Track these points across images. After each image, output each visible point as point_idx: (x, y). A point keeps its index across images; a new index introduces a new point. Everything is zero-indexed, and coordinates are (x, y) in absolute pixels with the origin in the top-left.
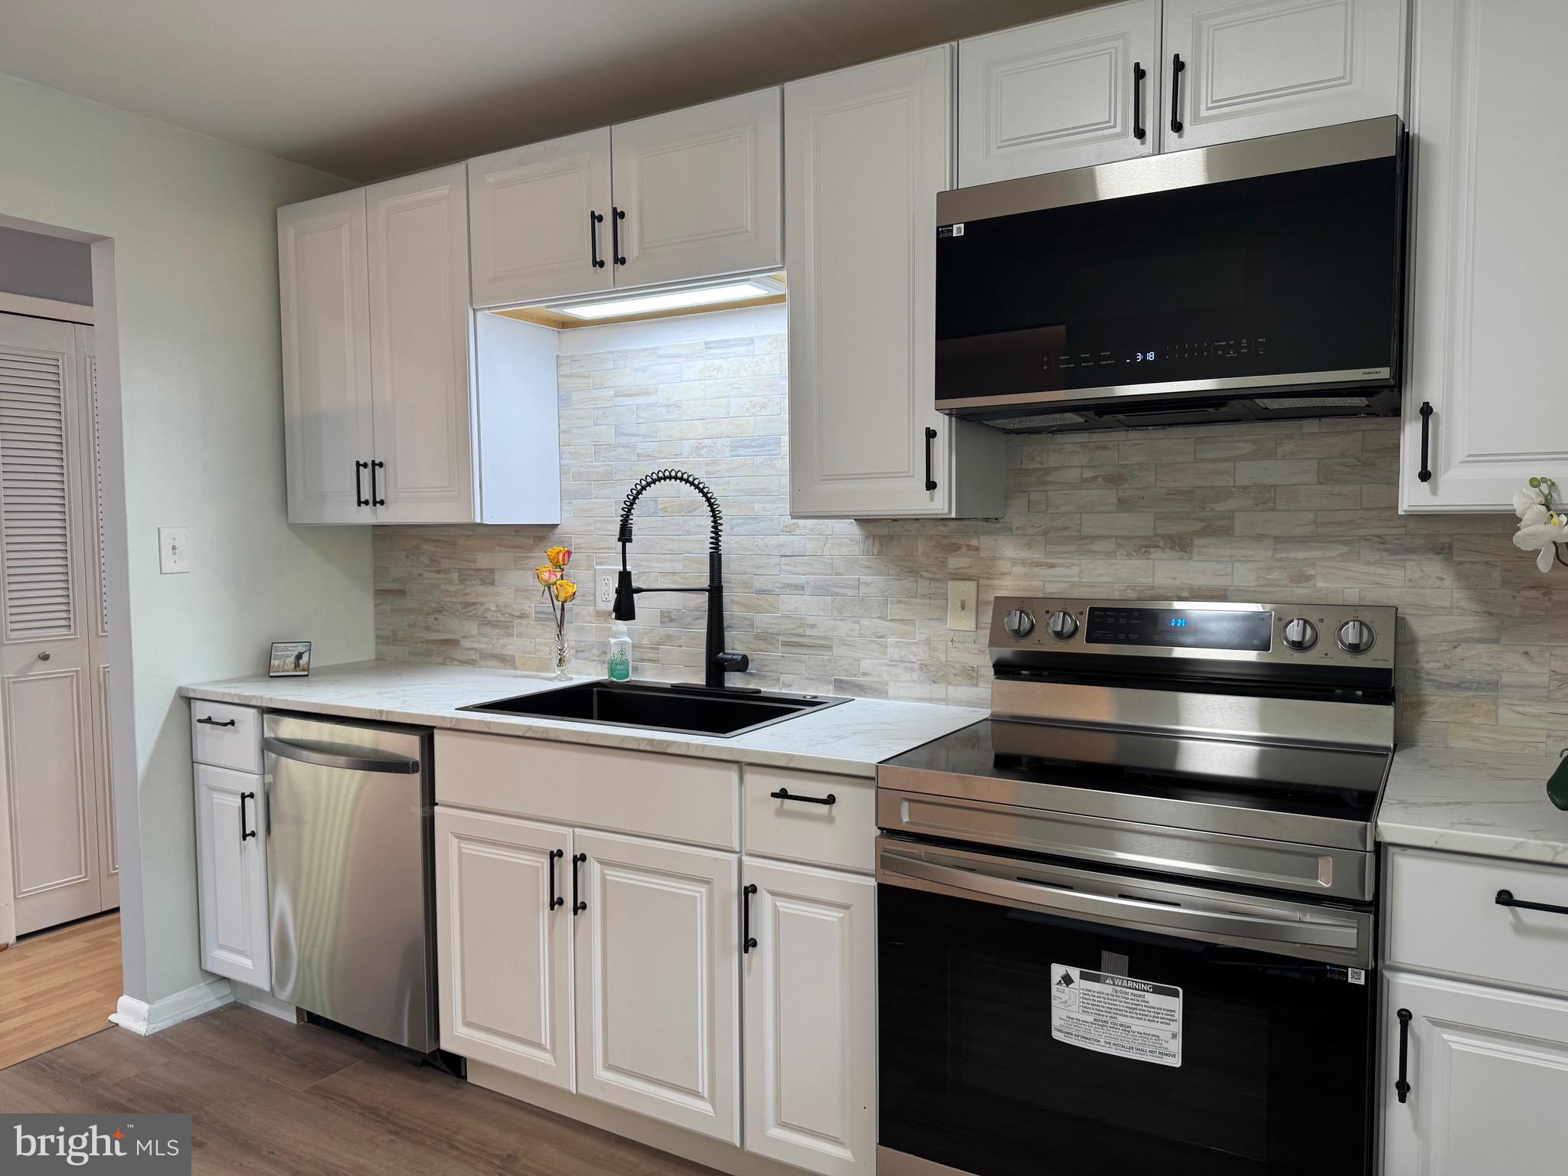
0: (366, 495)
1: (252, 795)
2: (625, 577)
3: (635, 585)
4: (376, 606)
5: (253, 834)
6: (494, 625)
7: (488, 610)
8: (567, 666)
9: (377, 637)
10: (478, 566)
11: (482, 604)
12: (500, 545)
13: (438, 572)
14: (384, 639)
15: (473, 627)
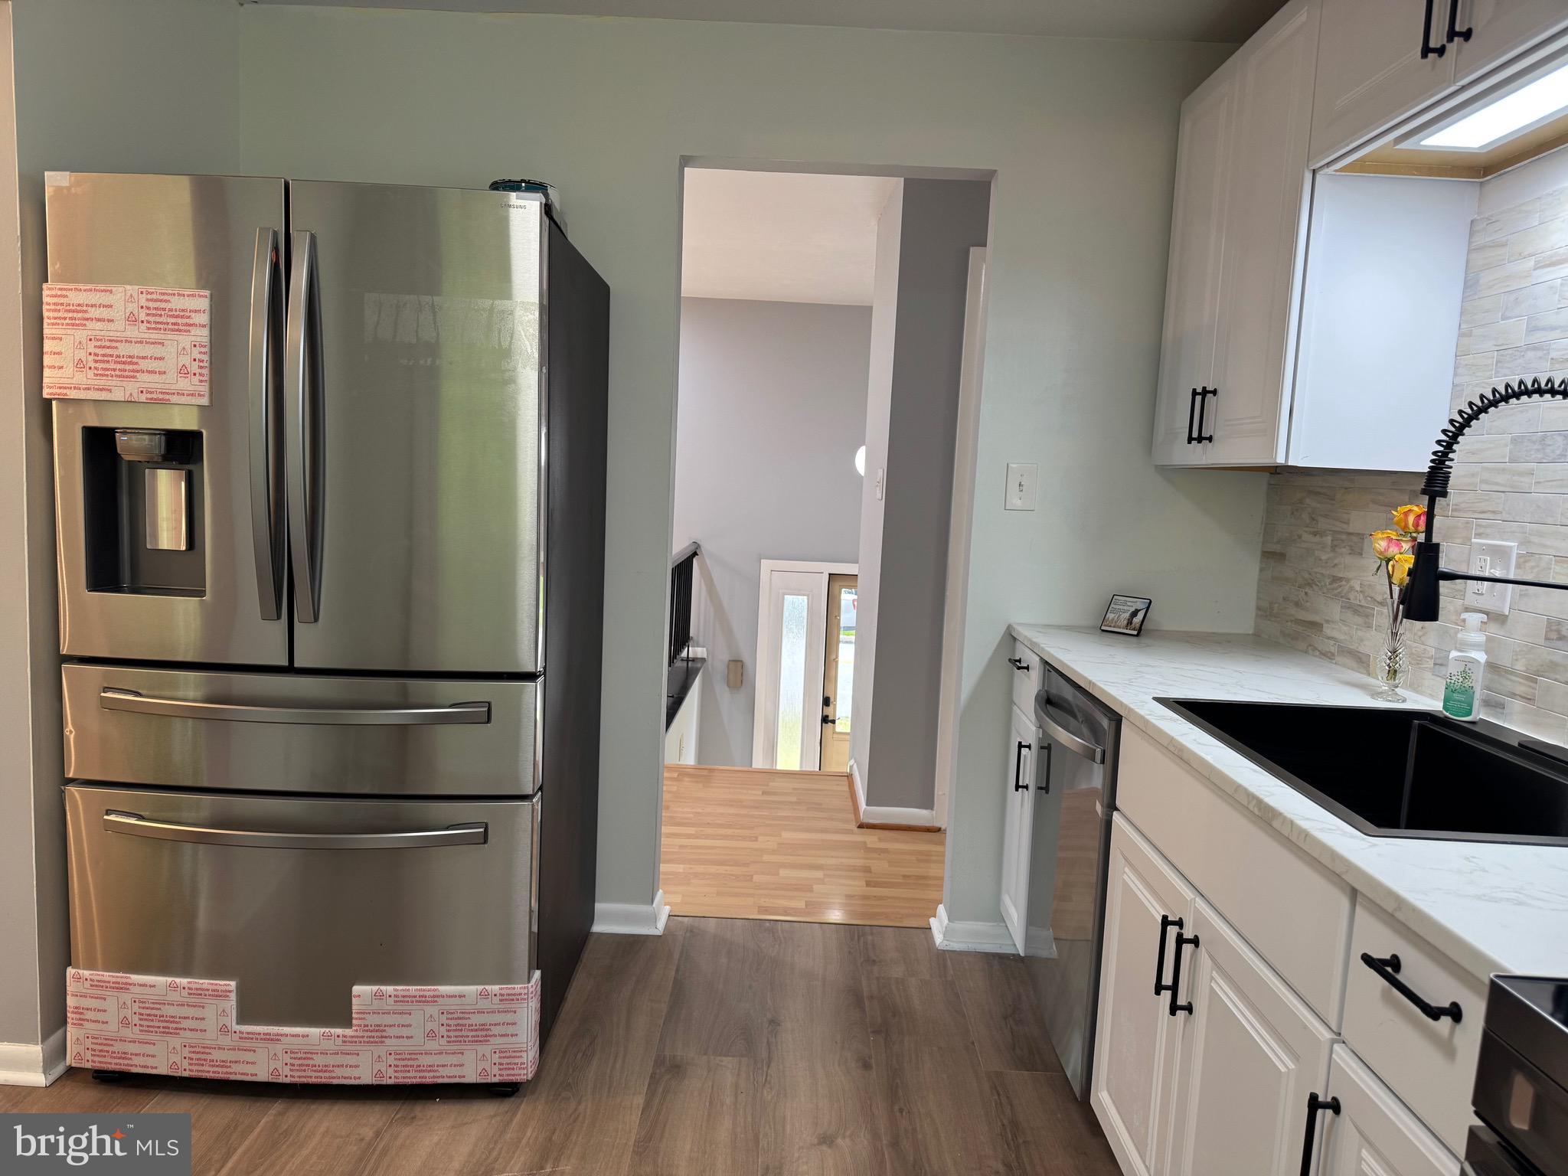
1: (1029, 747)
2: (1427, 553)
4: (1261, 570)
5: (1026, 787)
6: (1356, 610)
7: (1352, 588)
8: (1400, 678)
9: (1259, 608)
10: (1351, 530)
11: (1348, 580)
12: (1374, 502)
13: (1315, 534)
14: (1265, 612)
15: (1335, 610)
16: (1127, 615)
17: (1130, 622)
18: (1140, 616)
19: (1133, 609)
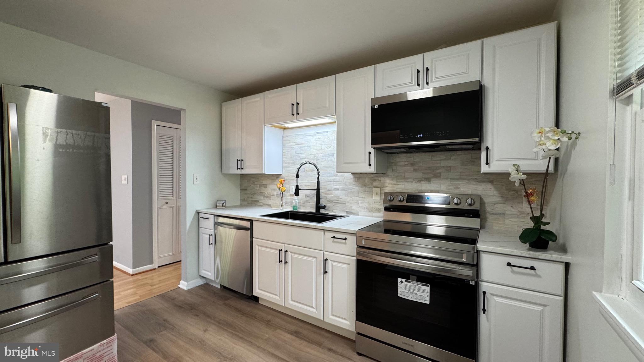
0: (239, 167)
1: (212, 235)
2: (297, 186)
3: (299, 188)
4: (241, 192)
5: (212, 244)
6: (267, 197)
7: (265, 194)
8: (283, 207)
9: (241, 200)
10: (263, 184)
11: (264, 192)
12: (268, 179)
13: (255, 185)
14: (243, 200)
15: (262, 198)
16: (222, 204)
17: (223, 206)
18: (225, 204)
19: (222, 203)
